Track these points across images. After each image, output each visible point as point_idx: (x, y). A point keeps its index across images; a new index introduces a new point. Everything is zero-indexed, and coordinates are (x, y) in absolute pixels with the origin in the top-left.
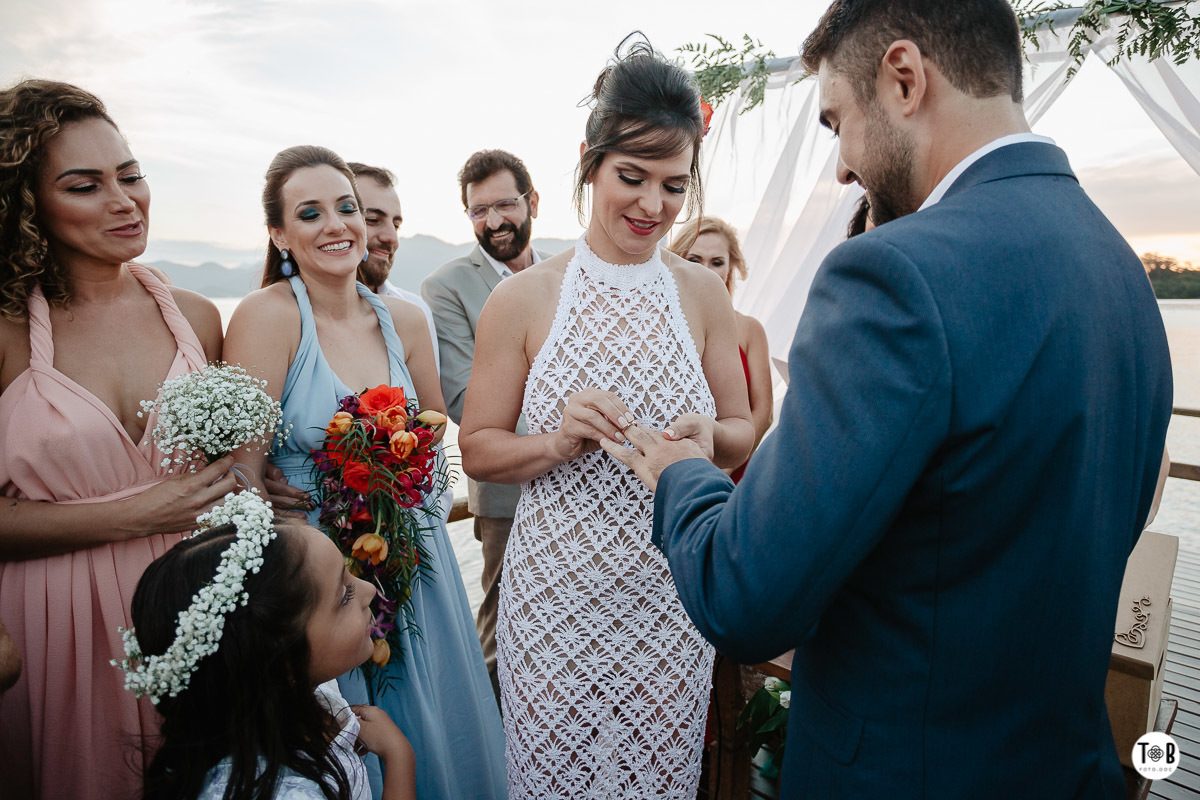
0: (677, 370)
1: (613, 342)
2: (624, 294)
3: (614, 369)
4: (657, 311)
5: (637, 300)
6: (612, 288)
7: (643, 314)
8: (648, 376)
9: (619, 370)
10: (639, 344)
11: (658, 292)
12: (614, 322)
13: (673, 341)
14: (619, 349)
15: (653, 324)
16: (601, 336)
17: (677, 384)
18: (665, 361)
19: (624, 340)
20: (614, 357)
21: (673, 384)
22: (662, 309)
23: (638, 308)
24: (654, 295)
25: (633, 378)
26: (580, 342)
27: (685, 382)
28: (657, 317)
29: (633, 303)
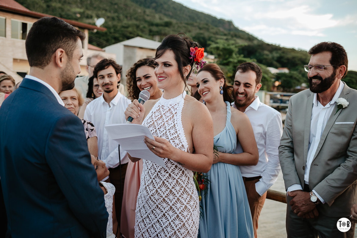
0: (170, 132)
1: (156, 122)
2: (165, 108)
3: (153, 130)
4: (172, 114)
5: (167, 110)
6: (162, 106)
7: (168, 114)
8: (161, 133)
9: (155, 130)
10: (163, 123)
11: (175, 108)
12: (160, 116)
13: (172, 123)
14: (157, 124)
15: (169, 117)
16: (154, 120)
17: (168, 136)
18: (167, 129)
19: (159, 122)
20: (155, 126)
21: (167, 136)
22: (174, 113)
23: (167, 112)
24: (174, 109)
25: (157, 133)
26: (149, 121)
27: (171, 136)
28: (172, 115)
29: (166, 111)
